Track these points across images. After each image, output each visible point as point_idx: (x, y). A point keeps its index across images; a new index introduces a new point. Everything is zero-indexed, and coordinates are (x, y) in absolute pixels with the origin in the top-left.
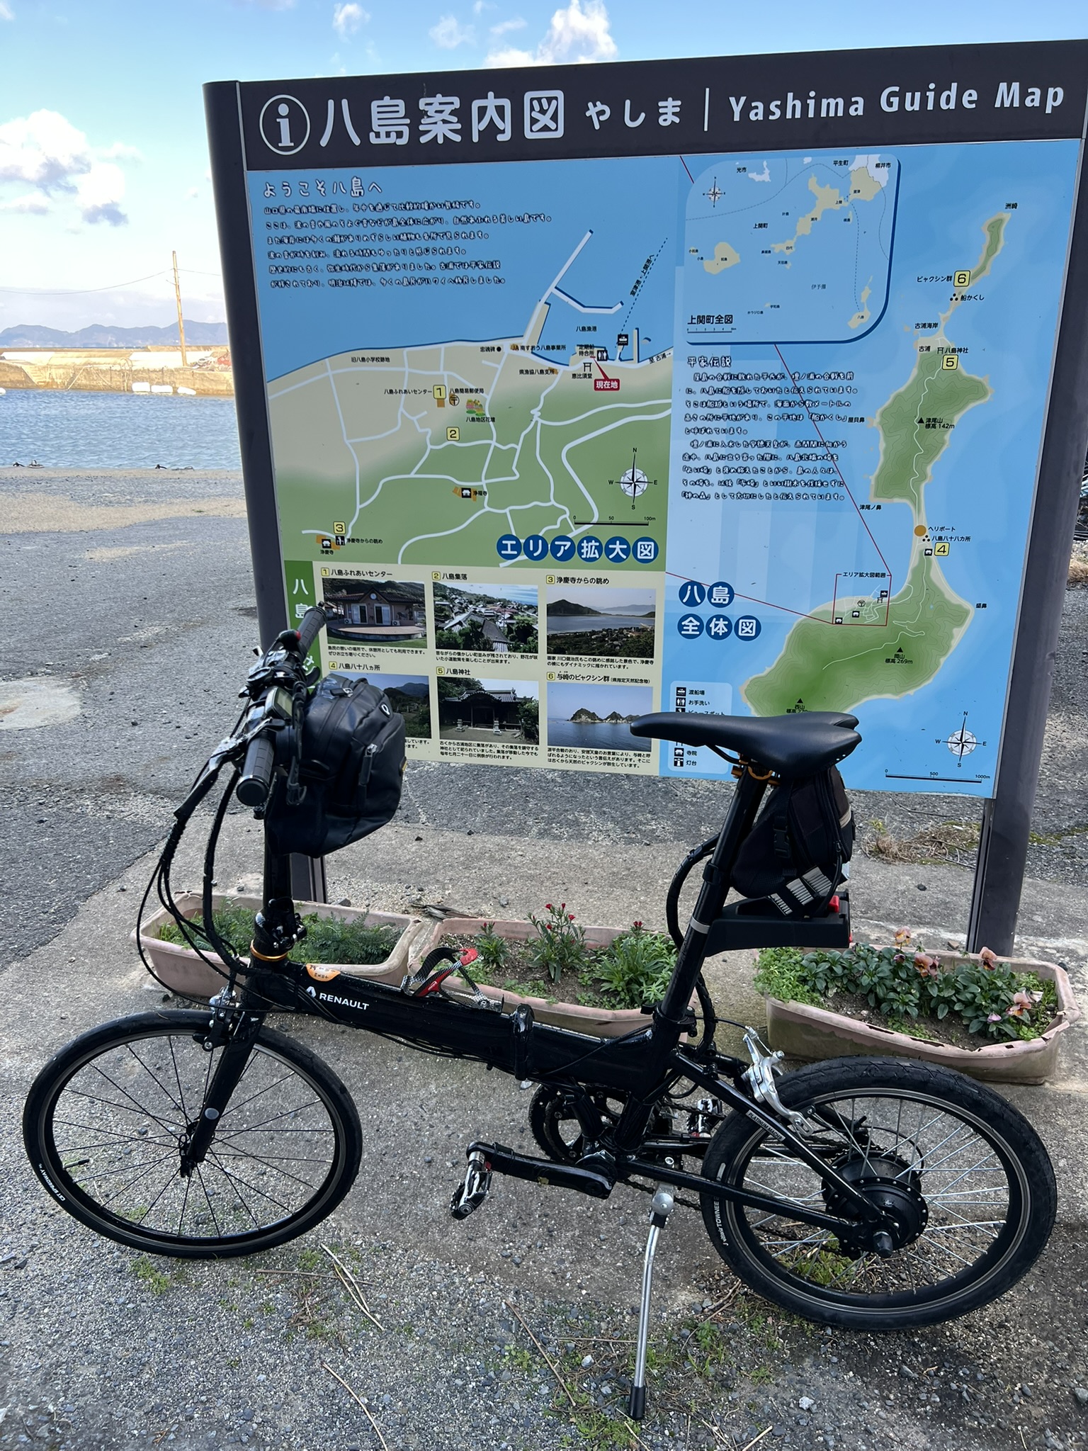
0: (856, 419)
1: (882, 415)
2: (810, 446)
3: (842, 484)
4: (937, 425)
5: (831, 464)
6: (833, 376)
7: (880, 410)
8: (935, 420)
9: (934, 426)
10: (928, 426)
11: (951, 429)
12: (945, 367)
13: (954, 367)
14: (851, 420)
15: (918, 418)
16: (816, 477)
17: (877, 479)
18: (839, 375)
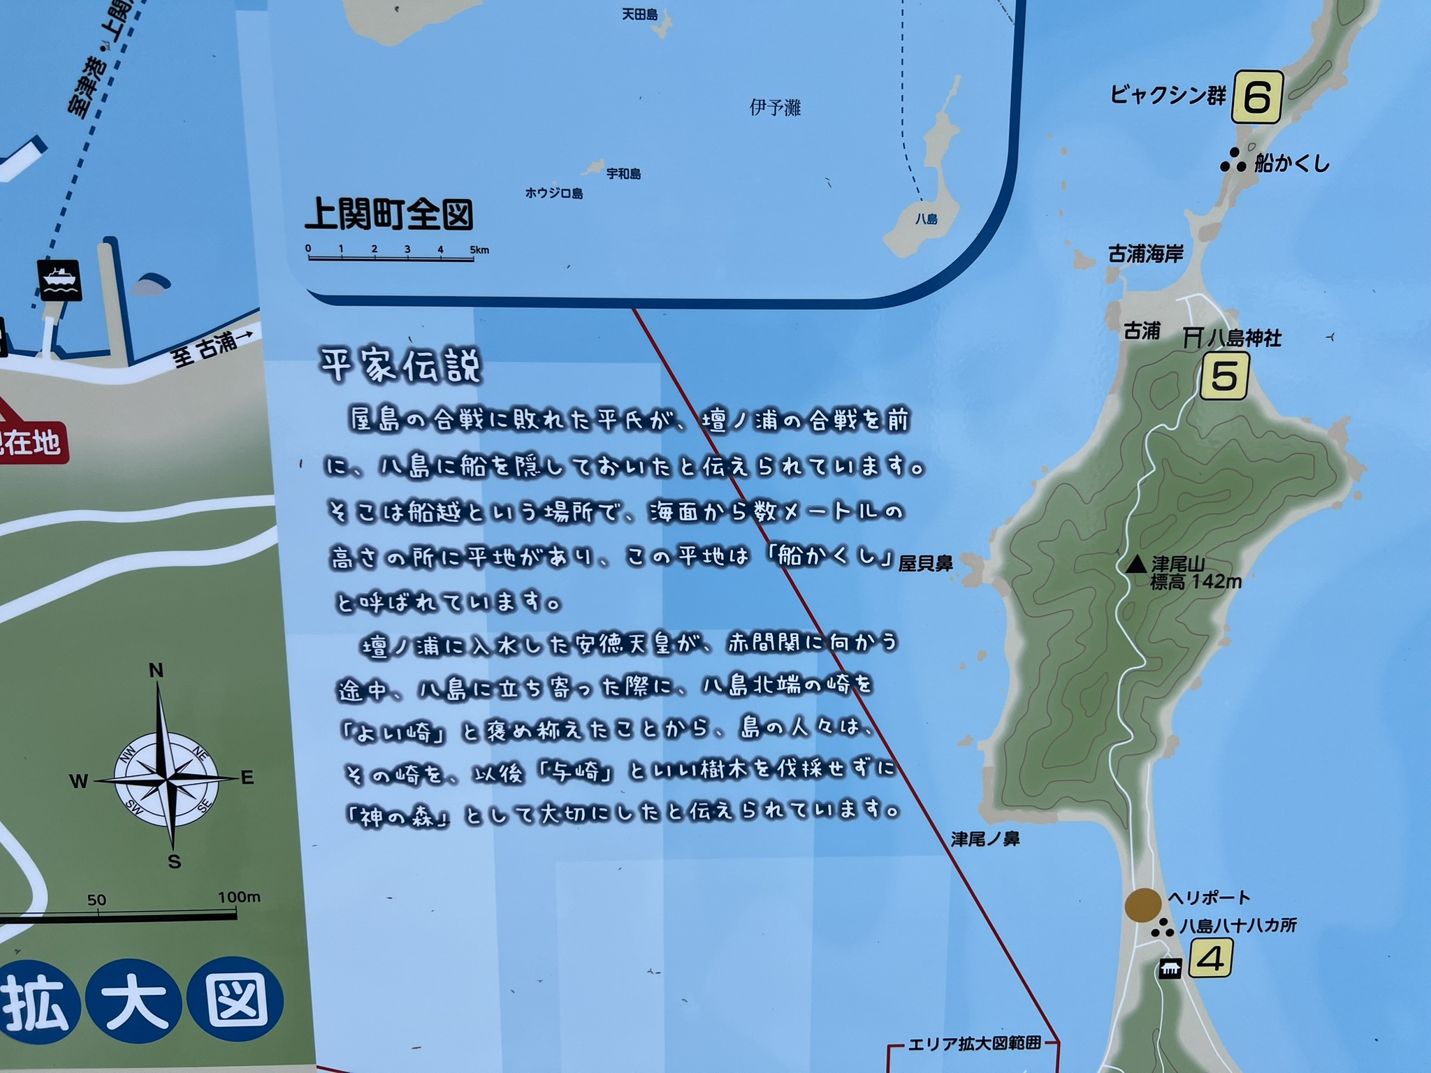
0: (926, 563)
1: (1013, 545)
2: (776, 649)
3: (890, 767)
4: (1189, 578)
5: (850, 706)
6: (840, 420)
7: (1003, 530)
8: (1180, 562)
9: (1178, 583)
10: (1158, 582)
11: (1233, 593)
12: (1209, 392)
13: (1238, 392)
14: (907, 564)
15: (1126, 556)
16: (803, 748)
17: (1004, 749)
18: (860, 417)
